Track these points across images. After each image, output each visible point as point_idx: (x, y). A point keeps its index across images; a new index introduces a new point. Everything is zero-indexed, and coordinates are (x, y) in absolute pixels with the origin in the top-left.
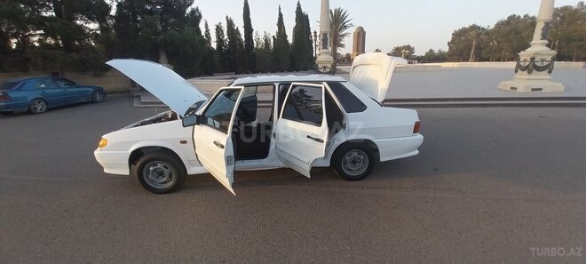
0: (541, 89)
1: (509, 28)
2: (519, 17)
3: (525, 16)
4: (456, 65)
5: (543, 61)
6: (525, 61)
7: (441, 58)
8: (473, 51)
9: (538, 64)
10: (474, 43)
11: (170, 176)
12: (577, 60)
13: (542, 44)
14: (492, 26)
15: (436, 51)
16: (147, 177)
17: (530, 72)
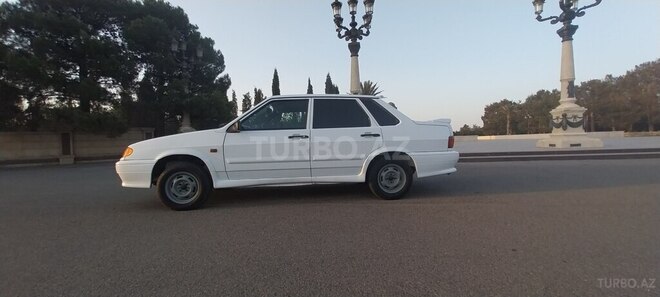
0: (579, 145)
1: (540, 102)
2: (548, 92)
3: (554, 91)
4: (493, 137)
5: (575, 117)
6: (557, 118)
7: (477, 132)
8: (508, 126)
9: (571, 120)
10: (508, 117)
11: (194, 190)
12: (617, 130)
13: (571, 102)
14: (523, 101)
15: (471, 127)
16: (169, 190)
17: (565, 129)
